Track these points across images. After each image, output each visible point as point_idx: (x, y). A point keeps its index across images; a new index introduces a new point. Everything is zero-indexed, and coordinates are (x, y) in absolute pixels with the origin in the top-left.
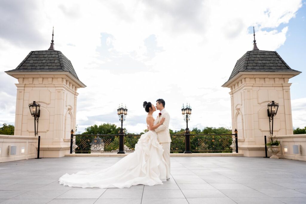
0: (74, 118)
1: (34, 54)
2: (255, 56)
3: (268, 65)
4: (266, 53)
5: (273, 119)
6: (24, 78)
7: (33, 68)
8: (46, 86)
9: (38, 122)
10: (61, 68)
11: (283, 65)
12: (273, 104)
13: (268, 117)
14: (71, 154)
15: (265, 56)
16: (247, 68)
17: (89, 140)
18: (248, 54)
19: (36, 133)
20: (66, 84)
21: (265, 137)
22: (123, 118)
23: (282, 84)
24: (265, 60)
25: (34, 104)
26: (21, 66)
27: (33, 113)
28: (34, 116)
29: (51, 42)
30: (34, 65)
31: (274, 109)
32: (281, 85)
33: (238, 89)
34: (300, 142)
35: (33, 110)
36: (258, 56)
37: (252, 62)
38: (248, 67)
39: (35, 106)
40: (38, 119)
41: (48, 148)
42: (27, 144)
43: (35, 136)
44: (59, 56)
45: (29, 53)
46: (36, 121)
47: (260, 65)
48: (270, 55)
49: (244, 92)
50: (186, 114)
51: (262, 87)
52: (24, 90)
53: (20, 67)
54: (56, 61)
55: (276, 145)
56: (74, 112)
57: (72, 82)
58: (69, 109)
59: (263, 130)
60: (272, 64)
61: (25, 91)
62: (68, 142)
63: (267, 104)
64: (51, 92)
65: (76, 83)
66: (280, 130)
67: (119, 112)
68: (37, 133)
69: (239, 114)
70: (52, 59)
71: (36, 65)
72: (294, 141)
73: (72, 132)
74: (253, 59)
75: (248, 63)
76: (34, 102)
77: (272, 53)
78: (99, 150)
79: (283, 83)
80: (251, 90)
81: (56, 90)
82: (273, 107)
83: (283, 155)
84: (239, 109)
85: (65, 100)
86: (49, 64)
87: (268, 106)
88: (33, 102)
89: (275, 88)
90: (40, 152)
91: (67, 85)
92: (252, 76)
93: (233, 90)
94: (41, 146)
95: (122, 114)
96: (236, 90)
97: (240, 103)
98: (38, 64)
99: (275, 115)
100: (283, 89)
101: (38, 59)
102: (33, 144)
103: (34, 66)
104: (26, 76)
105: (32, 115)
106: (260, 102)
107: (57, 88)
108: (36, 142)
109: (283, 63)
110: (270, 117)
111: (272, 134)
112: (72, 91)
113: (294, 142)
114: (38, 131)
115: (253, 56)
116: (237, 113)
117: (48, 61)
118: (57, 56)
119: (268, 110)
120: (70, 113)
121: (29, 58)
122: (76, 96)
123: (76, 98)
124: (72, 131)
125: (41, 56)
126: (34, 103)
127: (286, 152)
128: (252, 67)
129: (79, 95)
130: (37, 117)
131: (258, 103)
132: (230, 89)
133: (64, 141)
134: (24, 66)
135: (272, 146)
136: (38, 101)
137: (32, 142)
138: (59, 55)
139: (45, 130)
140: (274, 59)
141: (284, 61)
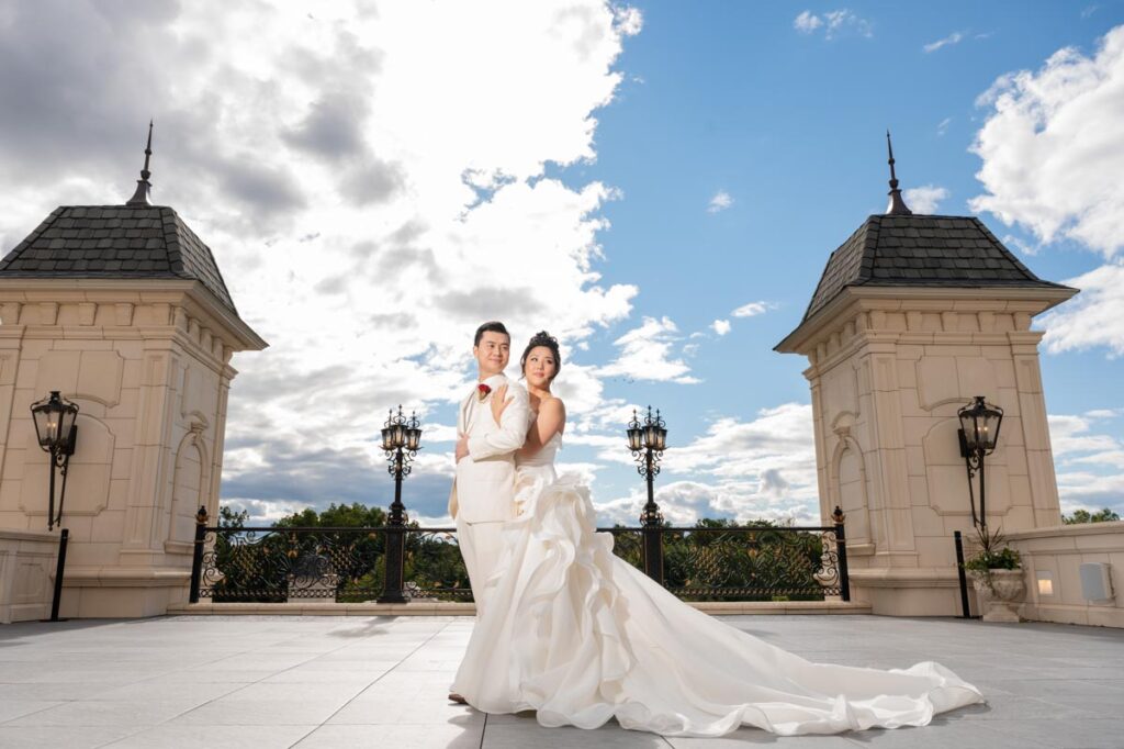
0: (213, 464)
1: (69, 217)
2: (900, 233)
3: (951, 264)
4: (941, 224)
5: (981, 466)
6: (22, 305)
7: (62, 267)
8: (106, 334)
9: (64, 474)
10: (170, 269)
11: (1006, 264)
12: (980, 409)
13: (964, 461)
14: (193, 605)
15: (938, 234)
16: (873, 276)
17: (266, 551)
18: (875, 227)
19: (55, 518)
20: (188, 331)
21: (958, 534)
22: (404, 461)
23: (1007, 335)
24: (937, 248)
25: (55, 404)
26: (17, 258)
27: (49, 439)
28: (52, 450)
29: (141, 179)
30: (64, 255)
31: (986, 428)
32: (1005, 339)
33: (840, 356)
34: (1109, 552)
35: (49, 425)
36: (914, 233)
37: (891, 252)
38: (878, 272)
39: (57, 411)
40: (66, 464)
41: (99, 579)
42: (12, 559)
43: (51, 529)
44: (163, 224)
45: (52, 214)
46: (58, 471)
47: (919, 263)
48: (954, 229)
49: (866, 363)
50: (645, 450)
51: (935, 347)
52: (20, 349)
53: (11, 262)
54: (151, 244)
55: (1005, 567)
56: (215, 442)
57: (210, 323)
58: (193, 428)
59: (944, 508)
60: (965, 261)
61: (23, 355)
62: (182, 554)
63: (955, 409)
64: (124, 359)
65: (228, 329)
66: (1010, 508)
67: (389, 439)
68: (59, 519)
69: (847, 448)
70: (136, 234)
71: (74, 255)
72: (1079, 547)
73: (201, 517)
74: (893, 242)
75: (875, 258)
76: (56, 394)
77: (963, 222)
78: (305, 590)
79: (1012, 331)
80: (892, 356)
81: (145, 350)
82: (980, 420)
83: (1036, 606)
84: (847, 431)
85: (180, 392)
86: (122, 254)
87: (961, 416)
88: (49, 396)
89: (983, 348)
90: (65, 594)
91: (189, 335)
92: (895, 305)
93: (822, 359)
94: (67, 572)
95: (400, 446)
96: (831, 362)
97: (850, 406)
98: (83, 252)
99: (988, 451)
100: (1013, 355)
101: (83, 234)
102: (37, 560)
103: (67, 259)
104: (31, 297)
105: (41, 444)
106: (929, 401)
107: (149, 344)
108: (50, 555)
109: (1007, 258)
110: (971, 460)
111: (983, 524)
112: (209, 360)
113: (1079, 552)
114: (64, 509)
115: (895, 232)
116: (839, 444)
117: (122, 244)
118: (157, 224)
119: (961, 433)
120: (198, 443)
121: (50, 231)
122: (225, 380)
123: (223, 388)
124: (202, 513)
125: (94, 224)
126: (52, 398)
127: (1045, 596)
128: (893, 273)
129: (237, 376)
130: (64, 457)
131: (921, 408)
132: (806, 357)
133: (167, 553)
134: (25, 259)
135: (991, 571)
136: (73, 391)
137: (32, 555)
138: (166, 220)
139: (93, 508)
140: (970, 244)
141: (1008, 251)
